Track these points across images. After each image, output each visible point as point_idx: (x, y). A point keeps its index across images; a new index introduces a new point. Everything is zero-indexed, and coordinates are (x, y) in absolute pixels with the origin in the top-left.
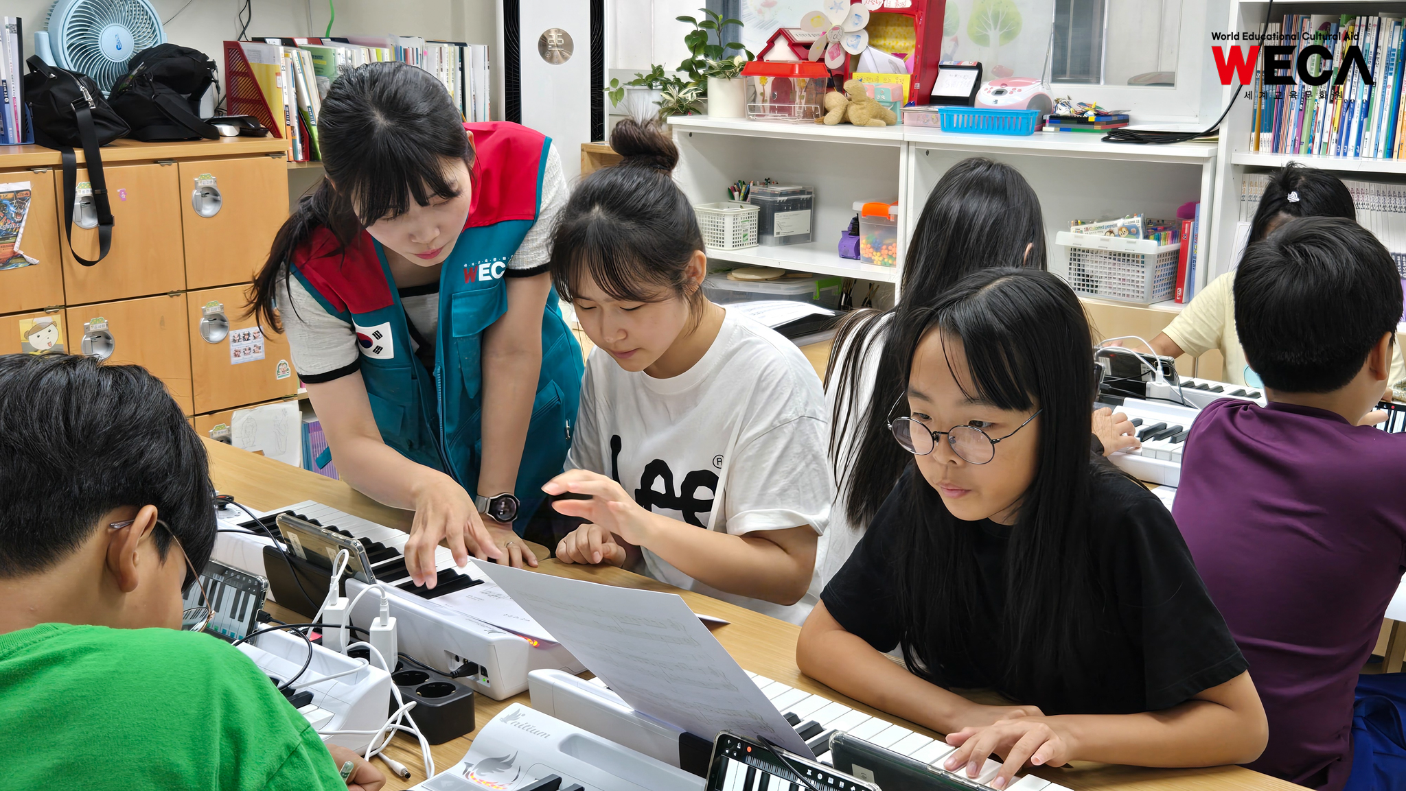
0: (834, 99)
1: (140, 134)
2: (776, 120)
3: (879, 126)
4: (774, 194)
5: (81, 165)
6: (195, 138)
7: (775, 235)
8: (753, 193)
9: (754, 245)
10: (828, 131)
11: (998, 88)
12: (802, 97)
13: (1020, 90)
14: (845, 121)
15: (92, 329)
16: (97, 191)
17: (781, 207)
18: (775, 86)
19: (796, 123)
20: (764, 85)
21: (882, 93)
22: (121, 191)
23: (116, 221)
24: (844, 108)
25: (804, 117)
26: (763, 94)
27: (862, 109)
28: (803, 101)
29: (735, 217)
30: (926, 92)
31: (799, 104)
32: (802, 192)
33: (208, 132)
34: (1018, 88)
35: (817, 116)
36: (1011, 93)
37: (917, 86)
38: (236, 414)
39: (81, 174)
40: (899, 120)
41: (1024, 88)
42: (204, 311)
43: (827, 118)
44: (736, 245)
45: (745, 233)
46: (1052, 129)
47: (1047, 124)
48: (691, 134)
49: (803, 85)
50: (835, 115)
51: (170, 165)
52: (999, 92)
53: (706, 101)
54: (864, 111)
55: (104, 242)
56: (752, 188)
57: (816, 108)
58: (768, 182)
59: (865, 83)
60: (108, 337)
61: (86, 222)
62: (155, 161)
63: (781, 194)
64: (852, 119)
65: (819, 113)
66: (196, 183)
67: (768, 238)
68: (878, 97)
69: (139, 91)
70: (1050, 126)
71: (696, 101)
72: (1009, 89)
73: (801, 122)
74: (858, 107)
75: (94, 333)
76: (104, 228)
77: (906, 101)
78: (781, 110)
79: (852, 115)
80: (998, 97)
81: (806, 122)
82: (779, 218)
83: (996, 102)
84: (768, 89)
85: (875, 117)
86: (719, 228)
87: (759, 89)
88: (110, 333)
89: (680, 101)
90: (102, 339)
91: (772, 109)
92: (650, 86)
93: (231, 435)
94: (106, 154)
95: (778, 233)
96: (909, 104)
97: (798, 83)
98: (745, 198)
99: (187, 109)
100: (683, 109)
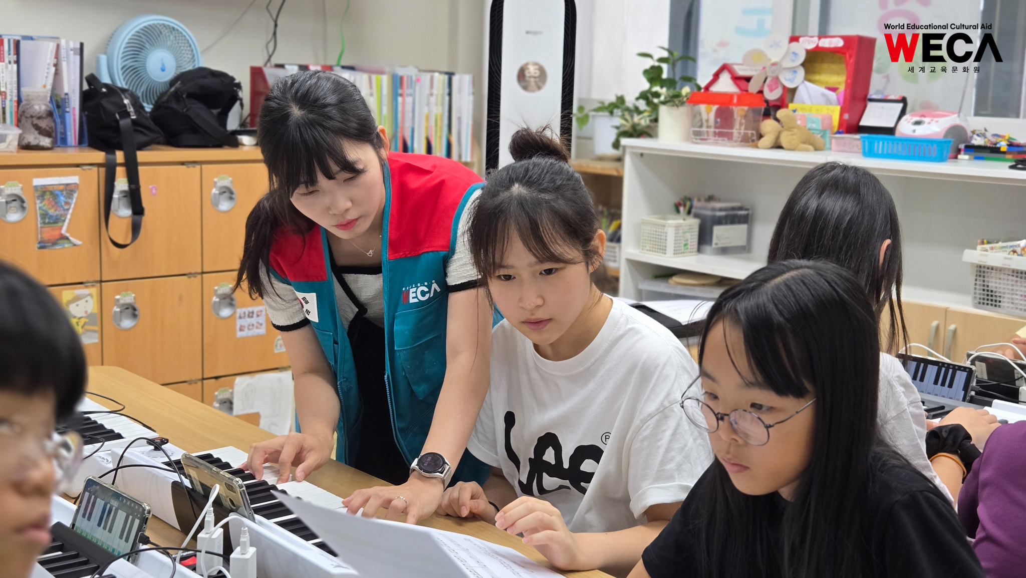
0: (768, 125)
1: (173, 140)
2: (716, 144)
3: (807, 150)
4: (714, 209)
5: (121, 165)
6: (218, 145)
7: (714, 246)
8: (696, 208)
9: (694, 253)
10: (762, 154)
11: (917, 119)
12: (741, 125)
13: (937, 122)
14: (777, 146)
15: (122, 302)
16: (133, 187)
17: (720, 221)
18: (719, 113)
19: (733, 146)
20: (708, 112)
21: (813, 122)
22: (153, 187)
23: (146, 212)
24: (776, 134)
25: (742, 141)
26: (707, 121)
27: (793, 135)
28: (743, 128)
29: (677, 227)
30: (854, 122)
31: (738, 130)
32: (741, 209)
33: (231, 140)
34: (936, 119)
35: (753, 141)
36: (929, 123)
37: (846, 116)
38: (238, 379)
39: (120, 172)
40: (828, 146)
41: (941, 120)
42: (216, 291)
43: (762, 142)
44: (676, 253)
45: (686, 243)
46: (967, 157)
47: (962, 152)
48: (642, 155)
49: (743, 113)
50: (767, 140)
51: (194, 167)
52: (918, 123)
53: (657, 127)
54: (795, 137)
55: (136, 228)
56: (696, 203)
57: (752, 134)
58: (710, 198)
59: (799, 113)
60: (134, 309)
61: (122, 212)
62: (183, 163)
63: (721, 210)
64: (784, 144)
65: (754, 138)
66: (215, 183)
67: (707, 248)
68: (809, 125)
69: (174, 105)
70: (965, 154)
71: (648, 127)
72: (927, 120)
73: (738, 146)
74: (789, 133)
75: (123, 305)
76: (137, 217)
77: (836, 130)
78: (721, 135)
79: (784, 141)
80: (917, 127)
81: (743, 146)
82: (718, 230)
83: (914, 131)
84: (712, 116)
85: (804, 143)
86: (662, 237)
87: (704, 116)
88: (137, 306)
89: (634, 127)
90: (130, 311)
91: (715, 134)
92: (611, 113)
93: (233, 397)
94: (142, 156)
95: (716, 244)
96: (838, 132)
97: (739, 112)
98: (689, 212)
99: (214, 123)
100: (636, 132)
